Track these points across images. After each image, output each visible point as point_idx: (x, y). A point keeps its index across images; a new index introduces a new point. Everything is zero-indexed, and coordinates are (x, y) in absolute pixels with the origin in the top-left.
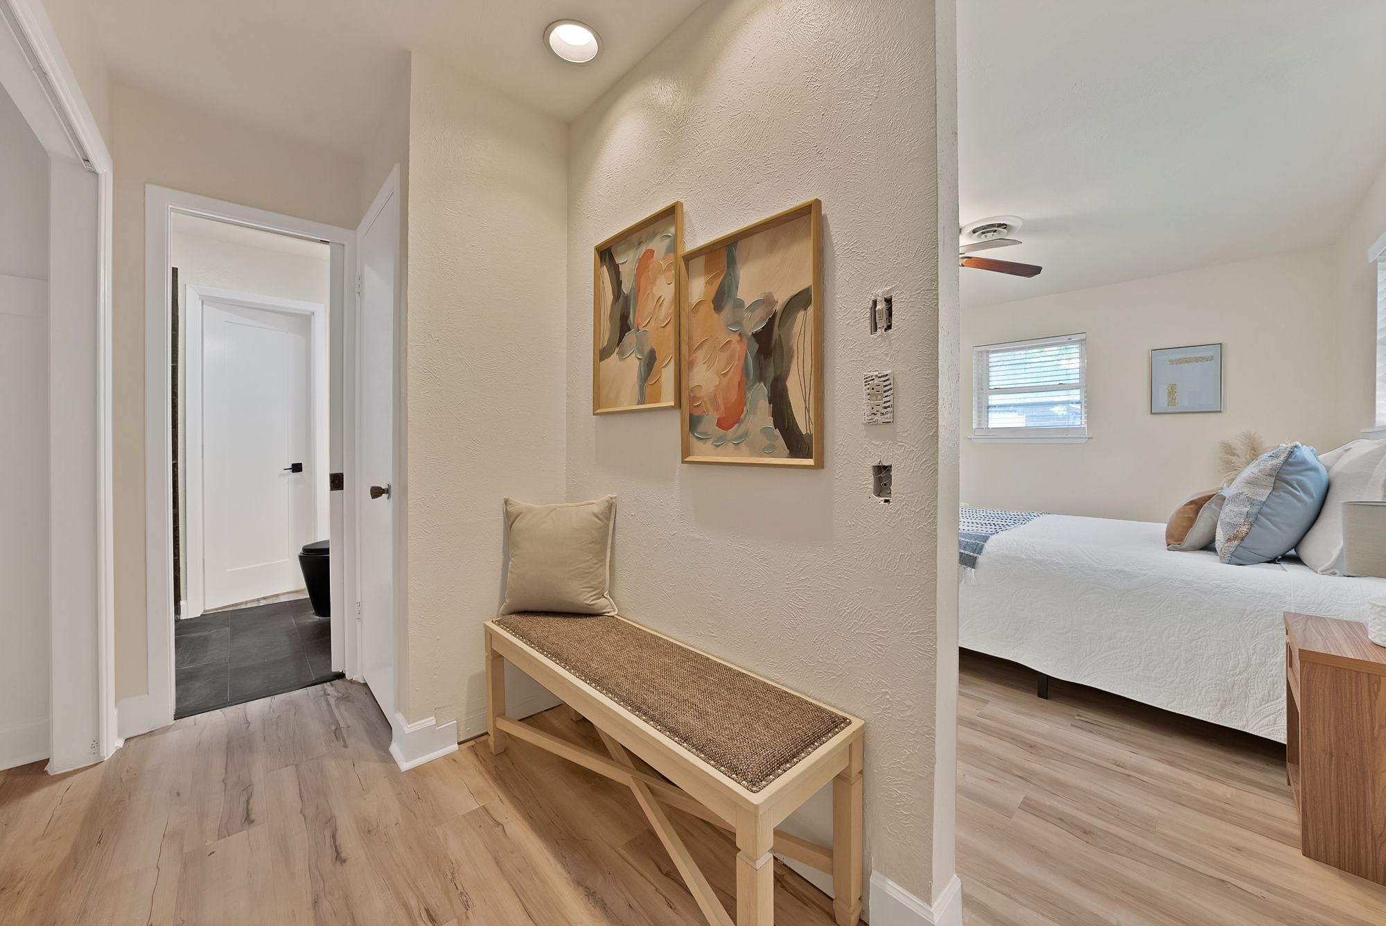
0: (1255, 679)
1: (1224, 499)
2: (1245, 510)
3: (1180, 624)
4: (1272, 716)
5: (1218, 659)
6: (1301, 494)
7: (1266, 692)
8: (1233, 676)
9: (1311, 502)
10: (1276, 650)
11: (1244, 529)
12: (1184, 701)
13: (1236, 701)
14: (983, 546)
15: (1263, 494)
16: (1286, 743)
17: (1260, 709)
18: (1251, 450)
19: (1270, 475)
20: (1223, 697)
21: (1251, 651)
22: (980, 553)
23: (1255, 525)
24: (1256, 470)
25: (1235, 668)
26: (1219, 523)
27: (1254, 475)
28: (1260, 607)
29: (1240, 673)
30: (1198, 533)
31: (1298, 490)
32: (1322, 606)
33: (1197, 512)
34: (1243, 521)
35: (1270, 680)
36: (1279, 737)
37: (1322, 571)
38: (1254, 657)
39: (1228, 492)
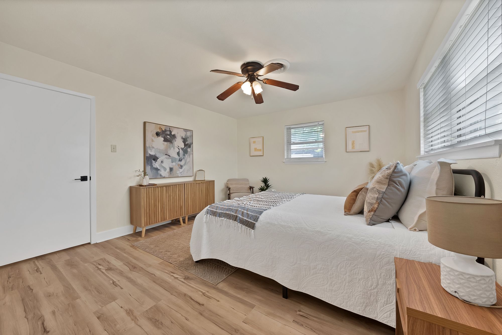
0: (381, 292)
1: (367, 189)
2: (376, 196)
3: (346, 262)
4: (388, 312)
5: (364, 281)
6: (399, 187)
7: (386, 299)
8: (370, 290)
9: (404, 191)
10: (390, 276)
11: (376, 206)
12: (348, 303)
13: (372, 304)
14: (259, 217)
15: (384, 188)
16: (395, 327)
17: (383, 308)
18: (379, 165)
19: (387, 178)
20: (366, 302)
21: (379, 277)
22: (257, 221)
23: (380, 204)
24: (380, 176)
25: (371, 286)
26: (365, 202)
27: (379, 178)
28: (383, 253)
29: (374, 289)
30: (356, 207)
31: (399, 186)
32: (412, 252)
33: (357, 196)
34: (375, 202)
35: (388, 292)
36: (392, 324)
37: (410, 229)
38: (380, 280)
39: (370, 186)
